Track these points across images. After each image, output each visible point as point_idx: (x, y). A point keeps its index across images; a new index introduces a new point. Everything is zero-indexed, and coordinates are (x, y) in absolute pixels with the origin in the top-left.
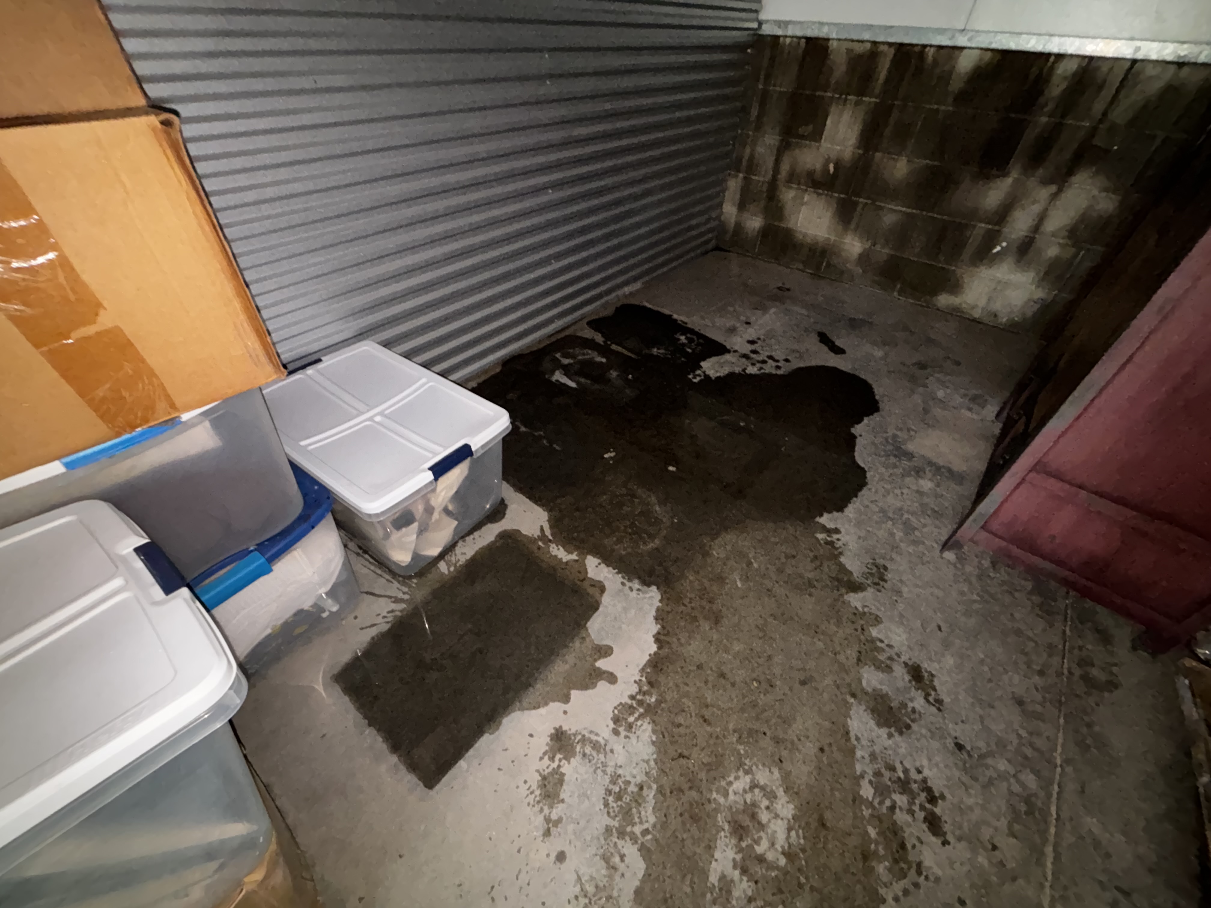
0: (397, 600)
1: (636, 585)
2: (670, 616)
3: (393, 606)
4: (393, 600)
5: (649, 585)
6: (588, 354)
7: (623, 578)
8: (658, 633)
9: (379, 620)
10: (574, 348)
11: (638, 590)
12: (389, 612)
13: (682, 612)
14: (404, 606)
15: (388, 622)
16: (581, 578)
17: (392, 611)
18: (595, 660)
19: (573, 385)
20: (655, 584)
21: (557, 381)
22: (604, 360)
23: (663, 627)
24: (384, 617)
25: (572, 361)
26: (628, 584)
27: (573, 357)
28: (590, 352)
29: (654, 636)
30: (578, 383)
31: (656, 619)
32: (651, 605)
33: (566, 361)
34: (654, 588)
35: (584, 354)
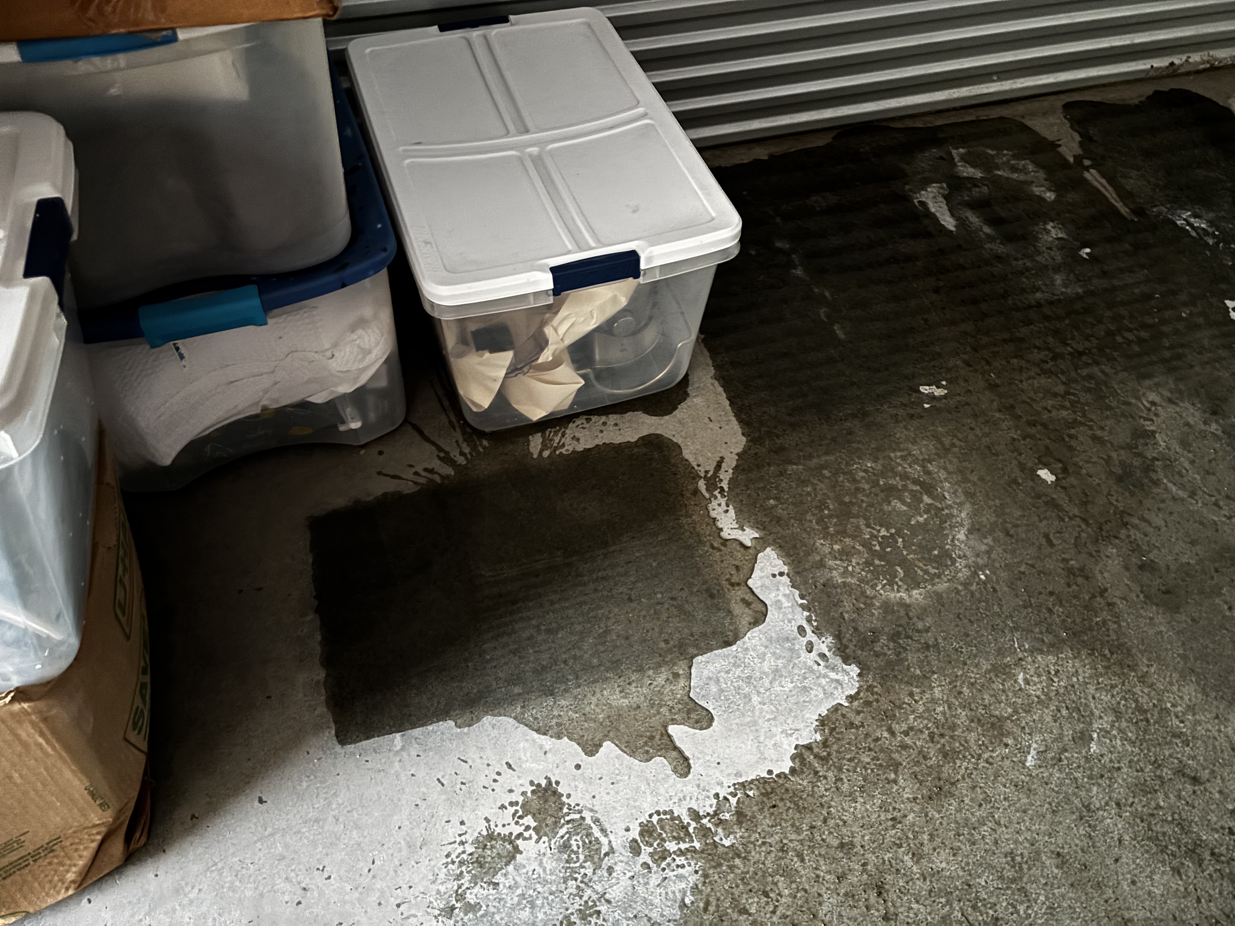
0: (447, 460)
1: (824, 645)
2: (851, 735)
3: (436, 464)
4: (442, 455)
5: (846, 660)
6: (1024, 170)
7: (809, 620)
8: (809, 747)
9: (409, 474)
10: (999, 149)
11: (823, 656)
12: (426, 470)
13: (877, 740)
14: (449, 471)
15: (416, 483)
16: (735, 579)
17: (431, 471)
18: (674, 721)
19: (949, 222)
20: (859, 664)
21: (923, 204)
22: (1050, 196)
23: (825, 744)
24: (416, 473)
25: (979, 174)
26: (811, 636)
27: (987, 165)
28: (1031, 167)
29: (797, 747)
30: (961, 223)
31: (823, 722)
32: (828, 695)
33: (967, 171)
34: (854, 670)
35: (1014, 169)
